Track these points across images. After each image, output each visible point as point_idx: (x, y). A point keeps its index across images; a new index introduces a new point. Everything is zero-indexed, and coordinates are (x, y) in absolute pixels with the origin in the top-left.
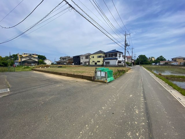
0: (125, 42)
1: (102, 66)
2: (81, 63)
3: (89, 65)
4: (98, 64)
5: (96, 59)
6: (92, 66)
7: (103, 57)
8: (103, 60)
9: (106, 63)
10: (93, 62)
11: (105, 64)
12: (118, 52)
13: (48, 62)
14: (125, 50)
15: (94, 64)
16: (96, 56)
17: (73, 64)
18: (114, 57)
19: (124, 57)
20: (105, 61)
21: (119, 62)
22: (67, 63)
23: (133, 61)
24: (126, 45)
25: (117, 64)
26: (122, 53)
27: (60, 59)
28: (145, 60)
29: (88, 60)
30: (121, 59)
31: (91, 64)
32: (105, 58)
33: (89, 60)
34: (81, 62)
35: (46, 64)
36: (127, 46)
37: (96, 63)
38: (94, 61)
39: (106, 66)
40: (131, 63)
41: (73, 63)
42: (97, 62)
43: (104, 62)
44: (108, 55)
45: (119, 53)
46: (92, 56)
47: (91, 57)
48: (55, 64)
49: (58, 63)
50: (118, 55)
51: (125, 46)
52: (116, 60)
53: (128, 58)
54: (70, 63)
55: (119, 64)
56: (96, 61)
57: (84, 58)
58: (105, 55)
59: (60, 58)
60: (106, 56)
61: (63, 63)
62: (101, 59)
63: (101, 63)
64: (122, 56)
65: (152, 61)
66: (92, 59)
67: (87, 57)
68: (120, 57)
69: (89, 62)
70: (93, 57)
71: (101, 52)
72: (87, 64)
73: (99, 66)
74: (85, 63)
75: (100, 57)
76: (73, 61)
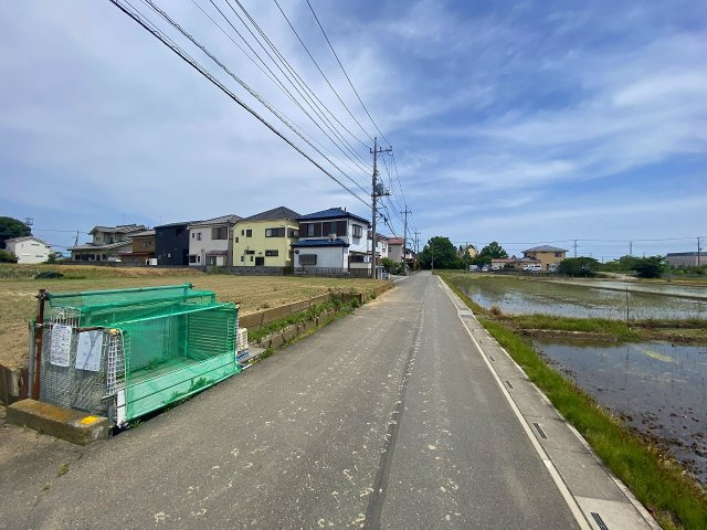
0: (374, 179)
1: (288, 271)
2: (193, 258)
3: (229, 269)
4: (269, 262)
5: (260, 243)
6: (244, 271)
7: (291, 235)
8: (293, 246)
9: (303, 258)
10: (248, 252)
11: (297, 265)
12: (349, 216)
13: (27, 252)
14: (375, 210)
15: (253, 264)
16: (259, 229)
17: (154, 262)
18: (335, 236)
19: (375, 238)
20: (297, 252)
21: (356, 257)
22: (123, 256)
23: (410, 256)
24: (378, 191)
25: (346, 266)
26: (366, 222)
27: (91, 239)
28: (449, 256)
29: (222, 245)
30: (363, 245)
31: (237, 262)
32: (301, 239)
33: (231, 246)
34: (192, 252)
35: (14, 260)
36: (380, 195)
37: (260, 261)
38: (253, 252)
39: (302, 273)
40: (403, 264)
41: (152, 255)
42: (263, 255)
43: (296, 257)
44: (311, 229)
45: (351, 222)
46: (245, 227)
47: (237, 230)
48: (61, 263)
49: (81, 256)
50: (350, 230)
51: (374, 196)
52: (340, 249)
53: (393, 244)
54: (137, 258)
55: (354, 266)
56: (260, 250)
57: (207, 233)
58: (300, 226)
59: (94, 232)
60: (304, 231)
61: (105, 257)
62: (283, 245)
63: (281, 261)
64: (364, 233)
65: (470, 258)
66: (243, 239)
67: (222, 230)
68: (357, 237)
69: (228, 254)
70: (249, 233)
71: (282, 213)
72: (220, 261)
73: (273, 271)
74: (212, 256)
75: (277, 233)
76: (152, 248)
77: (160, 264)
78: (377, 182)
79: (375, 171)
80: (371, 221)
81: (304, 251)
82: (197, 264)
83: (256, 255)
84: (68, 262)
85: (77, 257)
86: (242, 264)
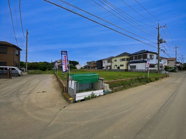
0: (158, 37)
1: (126, 70)
2: (104, 67)
3: (111, 70)
4: (121, 68)
5: (119, 63)
6: (115, 70)
7: (128, 59)
8: (128, 63)
9: (131, 67)
11: (129, 68)
12: (148, 52)
13: (78, 67)
14: (159, 48)
15: (117, 68)
16: (118, 59)
17: (96, 68)
18: (142, 59)
19: (159, 59)
20: (129, 65)
21: (152, 66)
22: (91, 67)
24: (160, 41)
27: (86, 64)
29: (109, 64)
30: (154, 61)
31: (113, 68)
32: (130, 61)
33: (111, 64)
35: (76, 68)
36: (161, 43)
37: (119, 68)
38: (117, 66)
39: (130, 71)
40: (175, 68)
41: (96, 67)
42: (119, 66)
43: (129, 67)
44: (134, 58)
45: (149, 54)
46: (115, 59)
47: (113, 60)
50: (148, 57)
51: (158, 43)
52: (145, 63)
53: (169, 60)
54: (93, 68)
56: (119, 65)
57: (106, 61)
58: (130, 57)
59: (87, 63)
62: (124, 63)
63: (124, 68)
66: (114, 62)
67: (110, 60)
68: (152, 58)
69: (110, 66)
70: (116, 61)
71: (125, 54)
72: (109, 68)
73: (122, 70)
74: (107, 67)
75: (123, 60)
76: (96, 66)
77: (97, 69)
78: (160, 39)
79: (158, 34)
80: (157, 53)
81: (131, 65)
82: (104, 69)
83: (118, 66)
84: (83, 68)
85: (85, 68)
86: (114, 69)
